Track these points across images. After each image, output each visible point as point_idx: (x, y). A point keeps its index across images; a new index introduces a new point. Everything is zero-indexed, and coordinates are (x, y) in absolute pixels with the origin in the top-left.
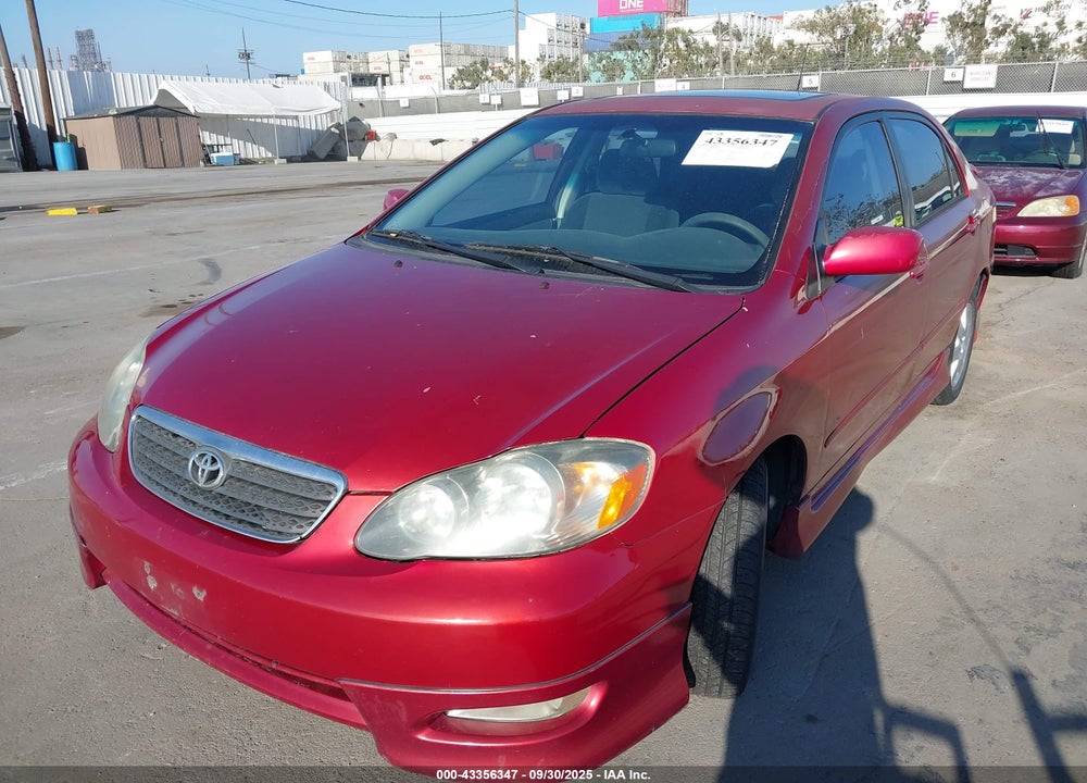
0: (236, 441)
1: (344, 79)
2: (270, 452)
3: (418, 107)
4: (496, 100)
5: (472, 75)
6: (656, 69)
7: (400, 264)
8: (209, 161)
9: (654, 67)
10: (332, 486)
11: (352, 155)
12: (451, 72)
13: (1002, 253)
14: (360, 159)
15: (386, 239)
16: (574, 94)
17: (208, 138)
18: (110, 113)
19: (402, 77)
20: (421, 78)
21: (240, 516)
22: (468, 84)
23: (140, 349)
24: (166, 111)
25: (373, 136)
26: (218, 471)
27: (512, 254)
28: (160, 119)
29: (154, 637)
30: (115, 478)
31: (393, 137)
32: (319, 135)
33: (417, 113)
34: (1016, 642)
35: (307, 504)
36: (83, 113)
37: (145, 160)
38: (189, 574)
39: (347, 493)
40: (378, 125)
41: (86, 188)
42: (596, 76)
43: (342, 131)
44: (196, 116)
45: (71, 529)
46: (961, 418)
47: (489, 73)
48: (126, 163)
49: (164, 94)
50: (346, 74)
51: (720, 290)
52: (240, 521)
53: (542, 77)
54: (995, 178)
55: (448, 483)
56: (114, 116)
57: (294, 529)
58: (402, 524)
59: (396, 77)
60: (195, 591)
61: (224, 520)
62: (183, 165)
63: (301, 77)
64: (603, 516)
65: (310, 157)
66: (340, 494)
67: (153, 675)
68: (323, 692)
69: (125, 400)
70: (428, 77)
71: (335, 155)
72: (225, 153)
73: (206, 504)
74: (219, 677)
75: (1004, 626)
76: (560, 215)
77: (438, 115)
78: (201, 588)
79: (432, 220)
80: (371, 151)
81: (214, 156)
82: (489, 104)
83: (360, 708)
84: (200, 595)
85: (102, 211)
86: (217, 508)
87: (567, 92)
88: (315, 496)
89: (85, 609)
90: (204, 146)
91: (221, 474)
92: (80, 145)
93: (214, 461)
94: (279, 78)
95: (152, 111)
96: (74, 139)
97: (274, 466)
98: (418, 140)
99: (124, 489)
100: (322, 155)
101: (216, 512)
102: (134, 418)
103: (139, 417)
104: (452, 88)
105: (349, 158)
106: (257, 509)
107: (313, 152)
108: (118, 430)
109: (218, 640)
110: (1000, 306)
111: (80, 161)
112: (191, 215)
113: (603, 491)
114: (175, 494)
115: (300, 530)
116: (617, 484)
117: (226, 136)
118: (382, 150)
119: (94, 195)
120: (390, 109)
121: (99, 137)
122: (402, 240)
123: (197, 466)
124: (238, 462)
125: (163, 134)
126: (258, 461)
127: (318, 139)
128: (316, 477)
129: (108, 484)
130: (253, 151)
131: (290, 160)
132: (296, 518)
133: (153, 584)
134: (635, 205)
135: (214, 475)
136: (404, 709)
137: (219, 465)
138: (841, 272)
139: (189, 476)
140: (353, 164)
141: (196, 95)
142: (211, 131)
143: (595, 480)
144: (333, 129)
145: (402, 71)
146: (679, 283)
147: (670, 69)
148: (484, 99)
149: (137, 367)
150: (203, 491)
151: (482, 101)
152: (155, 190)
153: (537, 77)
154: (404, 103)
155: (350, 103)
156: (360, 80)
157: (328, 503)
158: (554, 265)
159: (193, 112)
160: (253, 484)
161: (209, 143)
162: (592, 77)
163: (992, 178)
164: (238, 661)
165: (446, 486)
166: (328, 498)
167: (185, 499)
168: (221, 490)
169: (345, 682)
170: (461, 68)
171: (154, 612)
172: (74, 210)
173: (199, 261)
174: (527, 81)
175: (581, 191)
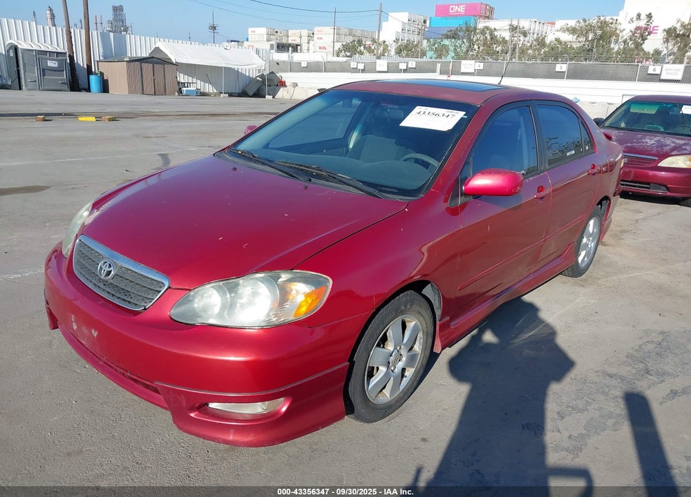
0: (122, 257)
1: (272, 46)
2: (137, 264)
3: (313, 68)
4: (361, 66)
5: (351, 49)
6: (469, 52)
7: (235, 169)
8: (181, 92)
9: (468, 51)
10: (163, 283)
11: (269, 94)
12: (338, 46)
13: (647, 188)
14: (274, 97)
15: (236, 154)
16: (410, 66)
17: (182, 78)
18: (125, 59)
19: (308, 47)
20: (320, 48)
21: (119, 295)
22: (348, 54)
23: (89, 205)
24: (157, 60)
25: (283, 84)
26: (111, 271)
27: (298, 168)
28: (155, 65)
29: (83, 362)
30: (64, 273)
31: (295, 85)
32: (252, 81)
33: (311, 71)
34: (558, 413)
35: (150, 292)
36: (107, 58)
37: (143, 90)
38: (91, 322)
39: (169, 288)
40: (287, 77)
41: (104, 104)
42: (430, 54)
43: (264, 80)
44: (177, 64)
45: (44, 298)
46: (583, 286)
47: (362, 48)
48: (132, 91)
49: (157, 50)
50: (273, 43)
51: (398, 198)
52: (119, 298)
53: (396, 52)
54: (648, 141)
55: (220, 287)
56: (126, 61)
57: (143, 304)
58: (196, 305)
59: (305, 46)
60: (93, 331)
61: (111, 297)
62: (165, 94)
63: (246, 44)
64: (297, 311)
65: (243, 94)
66: (166, 287)
67: (78, 381)
68: (151, 390)
69: (77, 230)
70: (325, 48)
71: (258, 94)
72: (192, 88)
73: (104, 287)
74: (113, 385)
75: (555, 404)
76: (351, 146)
77: (324, 74)
78: (95, 330)
79: (268, 144)
80: (282, 93)
81: (184, 89)
82: (357, 68)
83: (164, 398)
84: (95, 334)
85: (109, 120)
86: (109, 290)
87: (406, 64)
88: (153, 287)
89: (50, 344)
90: (179, 83)
91: (112, 273)
92: (105, 78)
93: (110, 266)
94: (233, 43)
95: (150, 60)
96: (102, 74)
97: (137, 271)
98: (311, 88)
99: (68, 277)
100: (251, 94)
101: (109, 293)
102: (78, 241)
103: (80, 240)
104: (338, 56)
105: (267, 96)
106: (127, 292)
107: (246, 91)
108: (70, 246)
109: (104, 359)
110: (637, 221)
111: (105, 88)
112: (161, 126)
113: (300, 298)
114: (91, 282)
115: (145, 305)
116: (308, 295)
117: (193, 78)
118: (288, 92)
119: (108, 110)
120: (295, 67)
121: (117, 74)
122: (244, 156)
123: (102, 267)
124: (121, 267)
125: (155, 75)
126: (130, 268)
127: (249, 84)
128: (155, 278)
129: (60, 274)
130: (209, 88)
131: (231, 95)
132: (144, 299)
133: (75, 327)
134: (390, 144)
135: (109, 273)
136: (184, 399)
137: (112, 268)
138: (479, 193)
139: (98, 273)
140: (269, 100)
141: (178, 52)
142: (185, 74)
143: (298, 293)
144: (258, 78)
145: (308, 43)
146: (376, 192)
147: (478, 53)
148: (353, 65)
149: (86, 214)
150: (104, 281)
151: (352, 66)
152: (144, 109)
153: (393, 52)
154: (304, 64)
155: (271, 62)
156: (282, 47)
157: (160, 291)
158: (318, 177)
159: (174, 62)
160: (127, 279)
161: (183, 81)
162: (427, 55)
163: (646, 140)
164: (113, 371)
165: (218, 289)
166: (160, 290)
167: (95, 285)
168: (112, 281)
169: (158, 383)
170: (344, 44)
171: (78, 343)
172: (94, 118)
173: (158, 155)
174: (386, 54)
175: (364, 133)
